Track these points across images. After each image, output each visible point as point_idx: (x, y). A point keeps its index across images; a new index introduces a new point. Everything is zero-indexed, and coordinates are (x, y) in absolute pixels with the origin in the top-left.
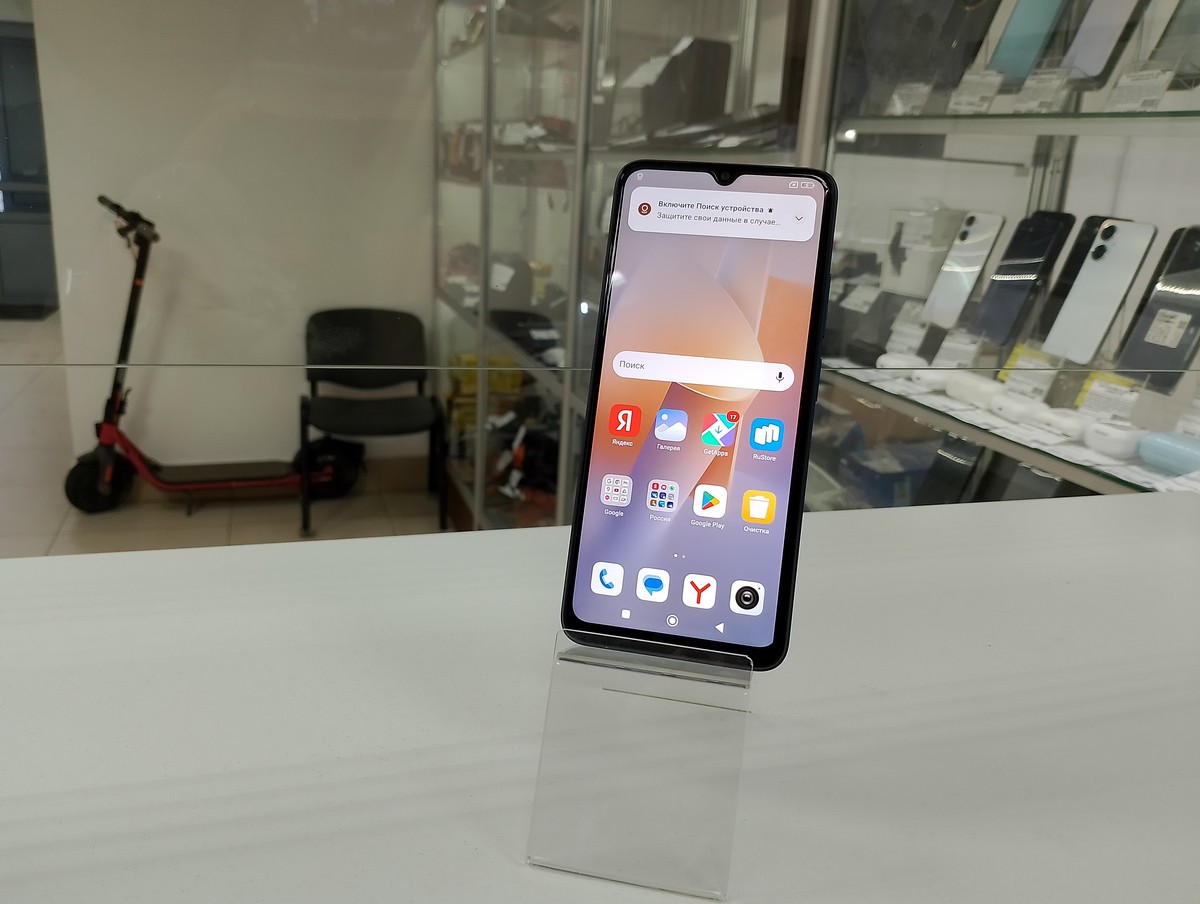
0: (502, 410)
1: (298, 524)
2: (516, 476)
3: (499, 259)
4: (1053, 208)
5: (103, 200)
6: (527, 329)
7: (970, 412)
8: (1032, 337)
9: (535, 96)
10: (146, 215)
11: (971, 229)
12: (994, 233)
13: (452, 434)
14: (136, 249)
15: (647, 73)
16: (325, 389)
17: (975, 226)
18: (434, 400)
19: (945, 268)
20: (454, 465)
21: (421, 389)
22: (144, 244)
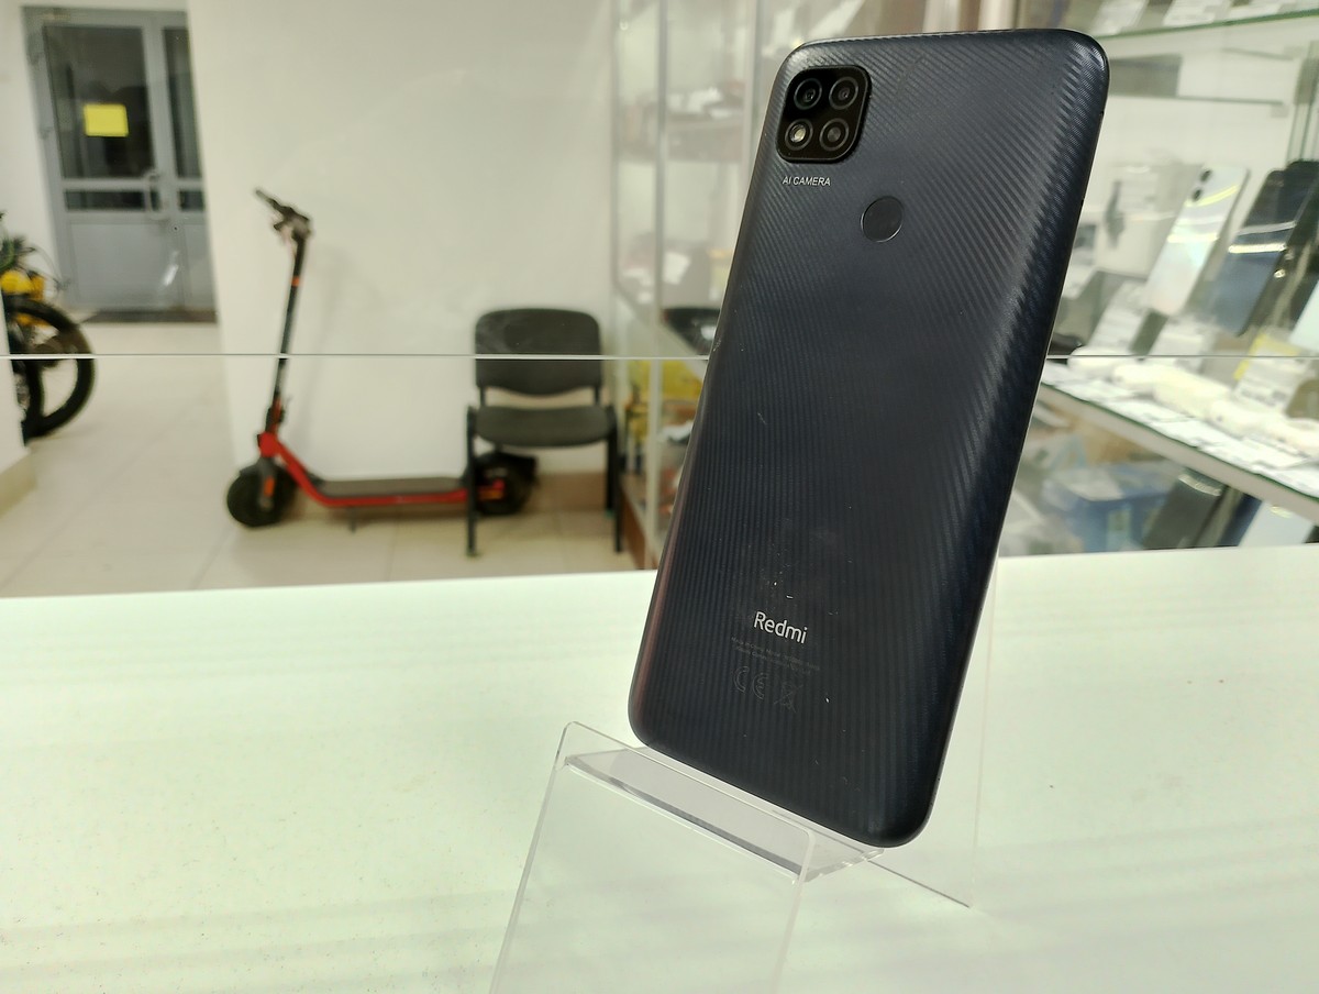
0: (679, 419)
1: (463, 544)
3: (672, 246)
5: (259, 193)
10: (301, 207)
11: (1206, 186)
12: (1232, 191)
13: (630, 449)
14: (291, 246)
16: (496, 397)
17: (1211, 182)
18: (610, 410)
19: (1171, 239)
20: (629, 483)
21: (597, 396)
22: (300, 239)
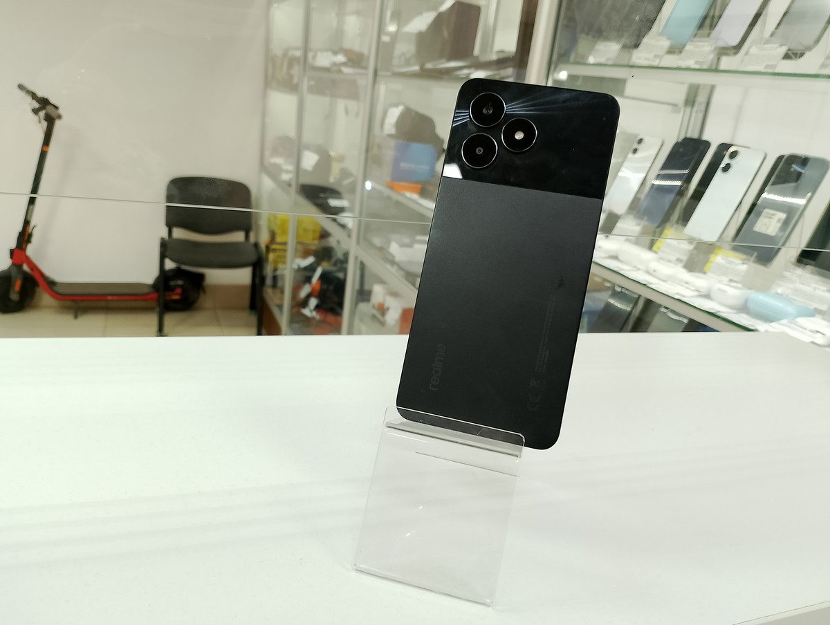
0: (305, 254)
1: (155, 328)
2: (313, 302)
3: (308, 148)
4: (695, 136)
5: (21, 87)
6: (326, 198)
7: (634, 272)
8: (677, 222)
9: (339, 33)
10: (52, 101)
11: (640, 147)
12: (654, 152)
13: (268, 270)
14: (45, 124)
15: (421, 23)
16: (179, 233)
17: (643, 145)
18: (256, 245)
20: (269, 293)
21: (247, 237)
22: (50, 121)
